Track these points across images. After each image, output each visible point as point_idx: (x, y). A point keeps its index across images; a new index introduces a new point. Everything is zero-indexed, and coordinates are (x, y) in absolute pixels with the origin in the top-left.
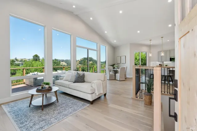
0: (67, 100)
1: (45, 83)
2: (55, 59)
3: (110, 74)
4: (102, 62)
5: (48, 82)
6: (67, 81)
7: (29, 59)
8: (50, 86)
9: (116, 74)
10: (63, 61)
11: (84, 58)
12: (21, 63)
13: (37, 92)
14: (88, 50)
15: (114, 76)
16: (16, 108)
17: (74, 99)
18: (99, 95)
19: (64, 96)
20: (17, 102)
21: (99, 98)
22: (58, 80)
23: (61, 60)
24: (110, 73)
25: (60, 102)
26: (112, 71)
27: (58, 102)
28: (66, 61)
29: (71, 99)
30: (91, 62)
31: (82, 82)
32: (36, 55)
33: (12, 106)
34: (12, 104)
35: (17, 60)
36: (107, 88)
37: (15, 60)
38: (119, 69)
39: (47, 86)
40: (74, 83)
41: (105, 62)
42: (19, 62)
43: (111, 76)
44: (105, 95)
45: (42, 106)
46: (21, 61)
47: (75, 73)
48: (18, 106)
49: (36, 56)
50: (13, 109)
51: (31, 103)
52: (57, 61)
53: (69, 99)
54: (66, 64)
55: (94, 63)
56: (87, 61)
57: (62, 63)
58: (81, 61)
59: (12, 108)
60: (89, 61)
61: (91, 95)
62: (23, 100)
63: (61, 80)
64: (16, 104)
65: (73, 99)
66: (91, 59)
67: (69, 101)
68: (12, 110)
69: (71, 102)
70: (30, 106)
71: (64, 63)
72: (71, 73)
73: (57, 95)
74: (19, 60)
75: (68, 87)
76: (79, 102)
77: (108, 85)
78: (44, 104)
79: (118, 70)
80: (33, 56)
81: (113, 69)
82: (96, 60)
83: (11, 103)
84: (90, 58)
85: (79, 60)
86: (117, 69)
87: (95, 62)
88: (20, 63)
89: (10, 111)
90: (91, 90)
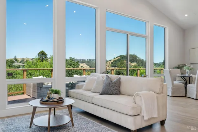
0: (89, 125)
1: (52, 91)
2: (71, 58)
3: (173, 84)
4: (156, 64)
5: (58, 89)
6: (90, 92)
7: (33, 59)
8: (61, 96)
9: (188, 85)
10: (83, 61)
11: (120, 56)
12: (23, 64)
13: (41, 103)
14: (127, 35)
15: (184, 90)
16: (12, 127)
17: (101, 124)
18: (149, 120)
19: (83, 117)
20: (13, 118)
21: (150, 127)
22: (75, 89)
23: (80, 60)
24: (174, 82)
25: (77, 127)
26: (177, 79)
27: (73, 125)
28: (89, 62)
29: (96, 123)
30: (133, 64)
31: (116, 94)
32: (43, 51)
33: (7, 122)
34: (8, 121)
35: (16, 60)
36: (168, 110)
37: (14, 61)
38: (196, 75)
39: (56, 96)
40: (101, 94)
41: (164, 63)
42: (19, 64)
43: (175, 89)
44: (162, 123)
45: (49, 129)
46: (22, 61)
47: (103, 77)
48: (15, 124)
49: (43, 54)
50: (8, 127)
51: (32, 122)
52: (73, 61)
53: (92, 123)
54: (88, 67)
55: (139, 65)
56: (125, 61)
57: (81, 65)
58: (115, 61)
59: (7, 125)
60: (129, 62)
61: (132, 118)
62: (21, 117)
63: (79, 89)
64: (12, 121)
65: (99, 124)
66: (134, 59)
67: (91, 126)
68: (7, 129)
69: (96, 128)
70: (30, 127)
71: (85, 66)
72: (96, 78)
73: (73, 114)
74: (20, 60)
75: (90, 101)
76: (109, 130)
77: (168, 106)
78: (51, 126)
79: (193, 76)
80: (38, 54)
81: (180, 75)
82: (145, 60)
83: (6, 119)
84: (131, 55)
85: (110, 61)
86: (191, 75)
87: (143, 64)
88: (21, 64)
89: (4, 129)
90: (133, 108)
